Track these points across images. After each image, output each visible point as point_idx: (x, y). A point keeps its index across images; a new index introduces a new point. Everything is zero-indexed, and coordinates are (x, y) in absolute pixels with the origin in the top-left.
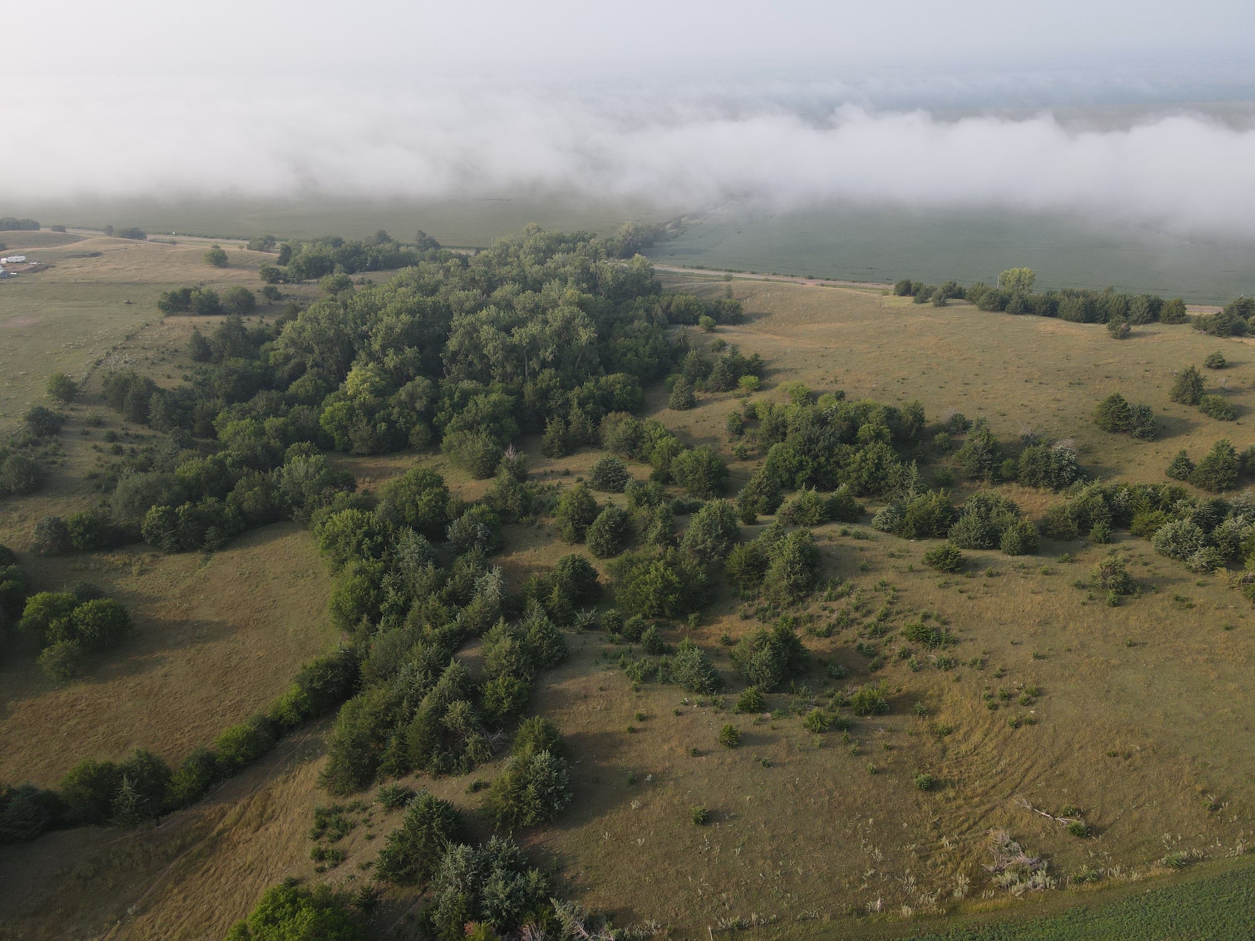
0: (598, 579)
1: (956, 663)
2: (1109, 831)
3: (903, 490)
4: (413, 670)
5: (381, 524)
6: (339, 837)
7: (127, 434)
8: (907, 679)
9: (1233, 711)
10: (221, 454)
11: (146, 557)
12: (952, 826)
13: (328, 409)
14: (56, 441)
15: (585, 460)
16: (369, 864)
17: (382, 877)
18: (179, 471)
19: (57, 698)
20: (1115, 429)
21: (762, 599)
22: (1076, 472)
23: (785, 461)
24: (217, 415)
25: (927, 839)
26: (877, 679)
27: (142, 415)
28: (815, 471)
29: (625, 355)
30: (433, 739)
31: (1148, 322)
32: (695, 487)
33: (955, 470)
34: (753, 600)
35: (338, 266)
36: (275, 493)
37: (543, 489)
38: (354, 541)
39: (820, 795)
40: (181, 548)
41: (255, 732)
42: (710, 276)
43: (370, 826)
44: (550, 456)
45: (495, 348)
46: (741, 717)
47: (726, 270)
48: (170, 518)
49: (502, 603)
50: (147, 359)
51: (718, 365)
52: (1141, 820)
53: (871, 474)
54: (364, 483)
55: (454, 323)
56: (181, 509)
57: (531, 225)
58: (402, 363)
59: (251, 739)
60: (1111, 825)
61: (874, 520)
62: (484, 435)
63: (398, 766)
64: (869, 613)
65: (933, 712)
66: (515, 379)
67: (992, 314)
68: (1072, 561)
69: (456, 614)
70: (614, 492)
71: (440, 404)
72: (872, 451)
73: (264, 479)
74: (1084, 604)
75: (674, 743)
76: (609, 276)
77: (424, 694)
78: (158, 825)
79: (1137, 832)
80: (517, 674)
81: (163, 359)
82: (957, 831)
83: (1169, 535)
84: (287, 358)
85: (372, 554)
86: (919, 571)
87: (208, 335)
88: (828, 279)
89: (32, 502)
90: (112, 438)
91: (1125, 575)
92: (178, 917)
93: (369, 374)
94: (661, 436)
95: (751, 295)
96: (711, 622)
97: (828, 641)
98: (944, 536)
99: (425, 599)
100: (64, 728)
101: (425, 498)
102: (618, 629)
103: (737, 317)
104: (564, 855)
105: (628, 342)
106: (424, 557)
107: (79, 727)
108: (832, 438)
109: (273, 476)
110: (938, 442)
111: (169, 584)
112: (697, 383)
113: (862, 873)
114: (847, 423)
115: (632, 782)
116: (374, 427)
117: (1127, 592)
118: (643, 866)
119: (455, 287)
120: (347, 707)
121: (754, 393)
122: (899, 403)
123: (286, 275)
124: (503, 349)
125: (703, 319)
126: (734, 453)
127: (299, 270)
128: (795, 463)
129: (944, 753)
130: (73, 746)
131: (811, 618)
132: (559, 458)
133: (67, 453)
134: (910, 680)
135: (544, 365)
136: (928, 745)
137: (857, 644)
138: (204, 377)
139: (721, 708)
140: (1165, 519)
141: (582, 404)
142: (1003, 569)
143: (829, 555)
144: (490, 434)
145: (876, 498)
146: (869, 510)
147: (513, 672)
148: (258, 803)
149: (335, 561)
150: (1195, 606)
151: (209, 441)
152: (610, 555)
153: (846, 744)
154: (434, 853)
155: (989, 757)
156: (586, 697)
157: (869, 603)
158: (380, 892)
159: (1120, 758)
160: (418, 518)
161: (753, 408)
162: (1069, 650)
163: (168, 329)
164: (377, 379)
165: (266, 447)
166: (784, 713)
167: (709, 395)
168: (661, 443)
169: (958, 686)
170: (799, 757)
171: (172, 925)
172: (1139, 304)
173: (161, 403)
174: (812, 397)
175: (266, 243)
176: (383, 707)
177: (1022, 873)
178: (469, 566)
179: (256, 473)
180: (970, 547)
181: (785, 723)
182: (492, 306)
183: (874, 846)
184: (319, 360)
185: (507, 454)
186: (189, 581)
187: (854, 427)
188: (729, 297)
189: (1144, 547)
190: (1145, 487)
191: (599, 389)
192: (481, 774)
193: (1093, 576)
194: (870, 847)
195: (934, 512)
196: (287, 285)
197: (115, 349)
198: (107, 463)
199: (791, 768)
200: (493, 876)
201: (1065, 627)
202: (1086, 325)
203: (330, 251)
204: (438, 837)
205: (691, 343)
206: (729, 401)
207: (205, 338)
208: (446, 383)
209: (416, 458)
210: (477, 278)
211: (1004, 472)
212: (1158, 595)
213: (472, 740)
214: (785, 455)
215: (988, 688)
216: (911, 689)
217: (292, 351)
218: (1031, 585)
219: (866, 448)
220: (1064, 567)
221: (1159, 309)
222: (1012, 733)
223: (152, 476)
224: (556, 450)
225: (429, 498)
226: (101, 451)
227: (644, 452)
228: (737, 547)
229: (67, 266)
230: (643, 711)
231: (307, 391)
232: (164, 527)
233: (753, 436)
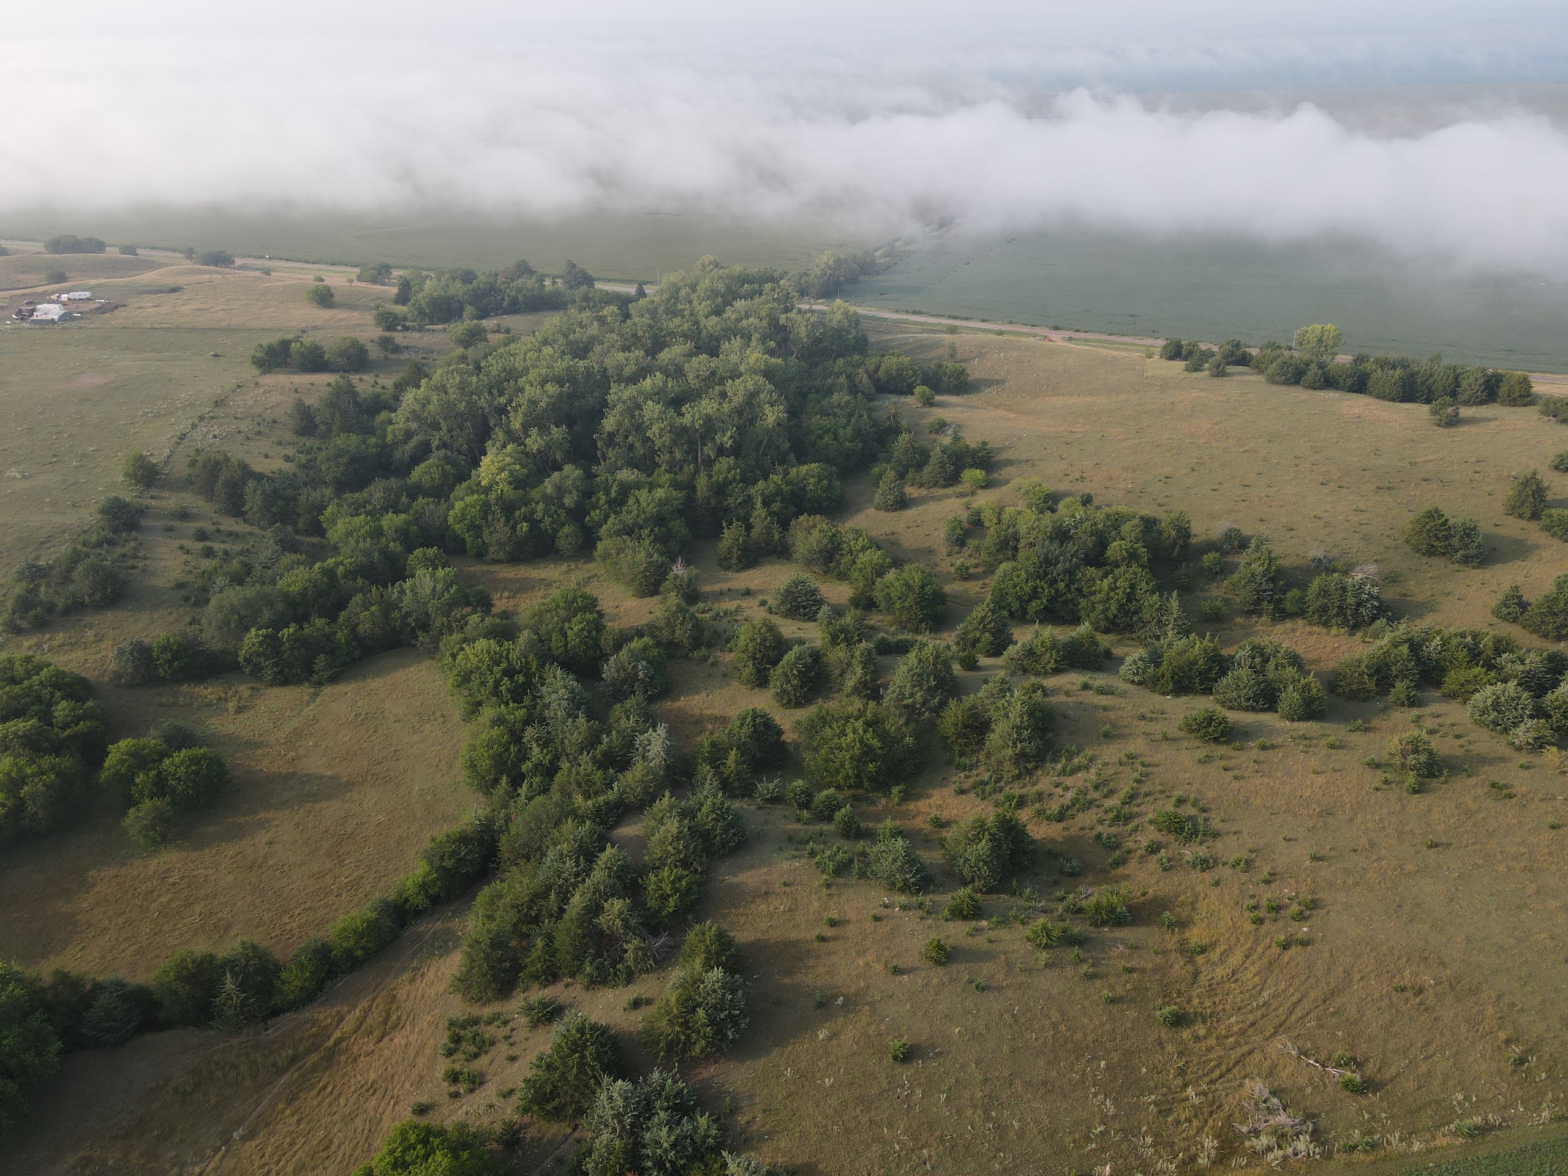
0: (784, 737)
1: (1216, 862)
2: (1389, 1087)
3: (1160, 628)
4: (562, 854)
5: (523, 660)
6: (476, 1056)
7: (218, 531)
8: (1153, 881)
9: (1552, 938)
10: (330, 561)
11: (244, 690)
12: (1200, 1072)
13: (459, 505)
14: (136, 539)
15: (770, 575)
16: (511, 1092)
17: (526, 1110)
18: (281, 584)
19: (146, 867)
20: (1431, 552)
21: (982, 769)
22: (1378, 608)
23: (1015, 586)
24: (325, 507)
25: (1170, 1088)
26: (1117, 880)
27: (235, 507)
28: (1053, 600)
29: (820, 437)
30: (586, 944)
31: (1482, 402)
32: (904, 617)
33: (1226, 601)
34: (970, 770)
35: (469, 310)
36: (396, 614)
37: (718, 614)
38: (491, 681)
39: (1043, 1029)
40: (284, 679)
41: (377, 919)
42: (930, 324)
43: (512, 1045)
44: (728, 568)
45: (661, 430)
46: (951, 924)
47: (949, 317)
48: (272, 644)
49: (668, 768)
50: (240, 432)
51: (936, 454)
52: (1429, 1074)
53: (1121, 606)
54: (501, 599)
55: (611, 398)
56: (287, 632)
57: (708, 258)
58: (548, 445)
59: (373, 927)
60: (1392, 1080)
61: (1123, 669)
62: (647, 542)
63: (544, 972)
64: (1111, 793)
65: (1183, 924)
66: (686, 469)
67: (1284, 389)
68: (1367, 730)
69: (612, 782)
70: (804, 621)
71: (594, 499)
72: (1124, 576)
73: (382, 596)
74: (1377, 789)
75: (870, 957)
76: (803, 331)
77: (575, 886)
78: (266, 1030)
79: (1423, 1090)
80: (685, 863)
81: (259, 433)
82: (1207, 1079)
83: (1489, 702)
84: (409, 435)
85: (512, 698)
86: (1174, 740)
87: (312, 401)
88: (1078, 331)
89: (109, 617)
90: (202, 536)
91: (1431, 753)
92: (292, 1145)
93: (508, 459)
94: (864, 549)
95: (980, 355)
96: (919, 797)
97: (1060, 826)
98: (1208, 691)
99: (575, 759)
100: (154, 905)
101: (575, 627)
102: (805, 805)
103: (962, 385)
104: (738, 1094)
105: (825, 422)
106: (576, 704)
107: (174, 905)
108: (1074, 559)
109: (393, 592)
110: (1207, 564)
111: (272, 726)
112: (910, 475)
113: (1089, 1129)
114: (1094, 538)
115: (820, 1005)
116: (514, 528)
117: (1431, 775)
118: (830, 1111)
119: (613, 347)
120: (484, 895)
121: (979, 491)
122: (1161, 510)
123: (405, 319)
124: (670, 431)
125: (918, 390)
126: (953, 570)
127: (421, 312)
128: (1027, 589)
129: (1195, 978)
130: (166, 928)
131: (1040, 796)
132: (738, 571)
133: (149, 555)
134: (1158, 881)
135: (721, 451)
136: (1177, 967)
137: (1094, 833)
138: (309, 457)
139: (928, 912)
140: (1485, 680)
141: (766, 503)
142: (1279, 741)
143: (1065, 716)
144: (654, 541)
145: (1127, 635)
146: (1118, 651)
147: (681, 860)
148: (381, 1006)
149: (467, 703)
150: (1515, 796)
151: (316, 540)
152: (798, 704)
153: (1076, 964)
154: (586, 1085)
155: (1250, 986)
156: (766, 893)
157: (1112, 780)
158: (523, 1127)
159: (1409, 994)
160: (566, 651)
161: (978, 513)
162: (1355, 851)
163: (264, 393)
164: (518, 467)
165: (384, 552)
166: (1003, 922)
167: (924, 492)
168: (864, 558)
169: (1216, 891)
170: (1019, 979)
171: (284, 1154)
172: (1472, 379)
173: (259, 492)
174: (1050, 502)
175: (380, 274)
176: (527, 899)
177: (1282, 1137)
178: (628, 718)
179: (374, 589)
180: (1240, 708)
181: (1003, 934)
182: (658, 373)
183: (1106, 1095)
184: (447, 438)
185: (674, 568)
186: (295, 723)
187: (1102, 544)
188: (952, 356)
189: (1457, 713)
190: (1463, 635)
191: (789, 483)
192: (642, 988)
193: (1390, 754)
194: (1101, 1097)
195: (1196, 662)
196: (406, 334)
197: (201, 418)
198: (195, 568)
199: (1010, 993)
200: (656, 1119)
201: (1351, 820)
202: (1402, 405)
203: (458, 289)
204: (593, 1068)
205: (904, 423)
206: (949, 501)
207: (309, 407)
208: (601, 470)
209: (564, 567)
210: (640, 333)
211: (1288, 606)
212: (1470, 780)
213: (631, 947)
214: (1015, 579)
215: (1253, 897)
216: (1159, 893)
217: (414, 425)
218: (1313, 762)
219: (1116, 571)
220: (1356, 738)
221: (1498, 387)
222: (1279, 956)
223: (250, 591)
224: (734, 561)
225: (580, 626)
226: (188, 552)
227: (842, 568)
228: (952, 703)
229: (141, 304)
230: (834, 914)
231: (433, 480)
232: (264, 654)
233: (977, 549)
